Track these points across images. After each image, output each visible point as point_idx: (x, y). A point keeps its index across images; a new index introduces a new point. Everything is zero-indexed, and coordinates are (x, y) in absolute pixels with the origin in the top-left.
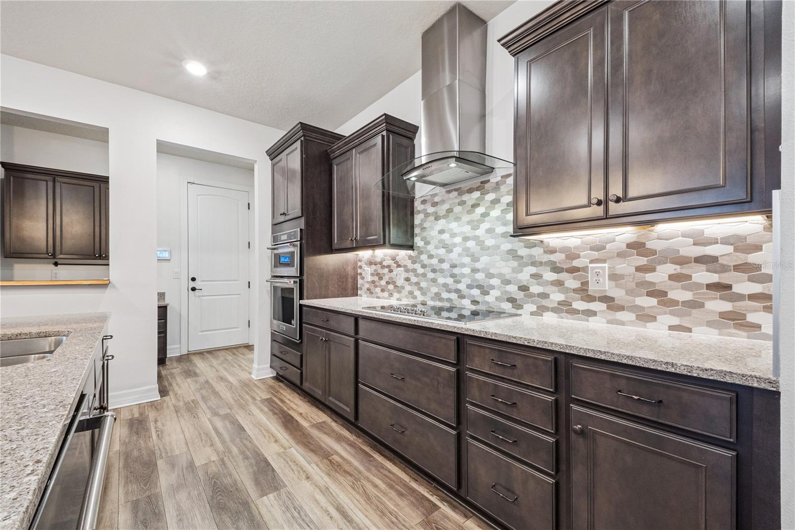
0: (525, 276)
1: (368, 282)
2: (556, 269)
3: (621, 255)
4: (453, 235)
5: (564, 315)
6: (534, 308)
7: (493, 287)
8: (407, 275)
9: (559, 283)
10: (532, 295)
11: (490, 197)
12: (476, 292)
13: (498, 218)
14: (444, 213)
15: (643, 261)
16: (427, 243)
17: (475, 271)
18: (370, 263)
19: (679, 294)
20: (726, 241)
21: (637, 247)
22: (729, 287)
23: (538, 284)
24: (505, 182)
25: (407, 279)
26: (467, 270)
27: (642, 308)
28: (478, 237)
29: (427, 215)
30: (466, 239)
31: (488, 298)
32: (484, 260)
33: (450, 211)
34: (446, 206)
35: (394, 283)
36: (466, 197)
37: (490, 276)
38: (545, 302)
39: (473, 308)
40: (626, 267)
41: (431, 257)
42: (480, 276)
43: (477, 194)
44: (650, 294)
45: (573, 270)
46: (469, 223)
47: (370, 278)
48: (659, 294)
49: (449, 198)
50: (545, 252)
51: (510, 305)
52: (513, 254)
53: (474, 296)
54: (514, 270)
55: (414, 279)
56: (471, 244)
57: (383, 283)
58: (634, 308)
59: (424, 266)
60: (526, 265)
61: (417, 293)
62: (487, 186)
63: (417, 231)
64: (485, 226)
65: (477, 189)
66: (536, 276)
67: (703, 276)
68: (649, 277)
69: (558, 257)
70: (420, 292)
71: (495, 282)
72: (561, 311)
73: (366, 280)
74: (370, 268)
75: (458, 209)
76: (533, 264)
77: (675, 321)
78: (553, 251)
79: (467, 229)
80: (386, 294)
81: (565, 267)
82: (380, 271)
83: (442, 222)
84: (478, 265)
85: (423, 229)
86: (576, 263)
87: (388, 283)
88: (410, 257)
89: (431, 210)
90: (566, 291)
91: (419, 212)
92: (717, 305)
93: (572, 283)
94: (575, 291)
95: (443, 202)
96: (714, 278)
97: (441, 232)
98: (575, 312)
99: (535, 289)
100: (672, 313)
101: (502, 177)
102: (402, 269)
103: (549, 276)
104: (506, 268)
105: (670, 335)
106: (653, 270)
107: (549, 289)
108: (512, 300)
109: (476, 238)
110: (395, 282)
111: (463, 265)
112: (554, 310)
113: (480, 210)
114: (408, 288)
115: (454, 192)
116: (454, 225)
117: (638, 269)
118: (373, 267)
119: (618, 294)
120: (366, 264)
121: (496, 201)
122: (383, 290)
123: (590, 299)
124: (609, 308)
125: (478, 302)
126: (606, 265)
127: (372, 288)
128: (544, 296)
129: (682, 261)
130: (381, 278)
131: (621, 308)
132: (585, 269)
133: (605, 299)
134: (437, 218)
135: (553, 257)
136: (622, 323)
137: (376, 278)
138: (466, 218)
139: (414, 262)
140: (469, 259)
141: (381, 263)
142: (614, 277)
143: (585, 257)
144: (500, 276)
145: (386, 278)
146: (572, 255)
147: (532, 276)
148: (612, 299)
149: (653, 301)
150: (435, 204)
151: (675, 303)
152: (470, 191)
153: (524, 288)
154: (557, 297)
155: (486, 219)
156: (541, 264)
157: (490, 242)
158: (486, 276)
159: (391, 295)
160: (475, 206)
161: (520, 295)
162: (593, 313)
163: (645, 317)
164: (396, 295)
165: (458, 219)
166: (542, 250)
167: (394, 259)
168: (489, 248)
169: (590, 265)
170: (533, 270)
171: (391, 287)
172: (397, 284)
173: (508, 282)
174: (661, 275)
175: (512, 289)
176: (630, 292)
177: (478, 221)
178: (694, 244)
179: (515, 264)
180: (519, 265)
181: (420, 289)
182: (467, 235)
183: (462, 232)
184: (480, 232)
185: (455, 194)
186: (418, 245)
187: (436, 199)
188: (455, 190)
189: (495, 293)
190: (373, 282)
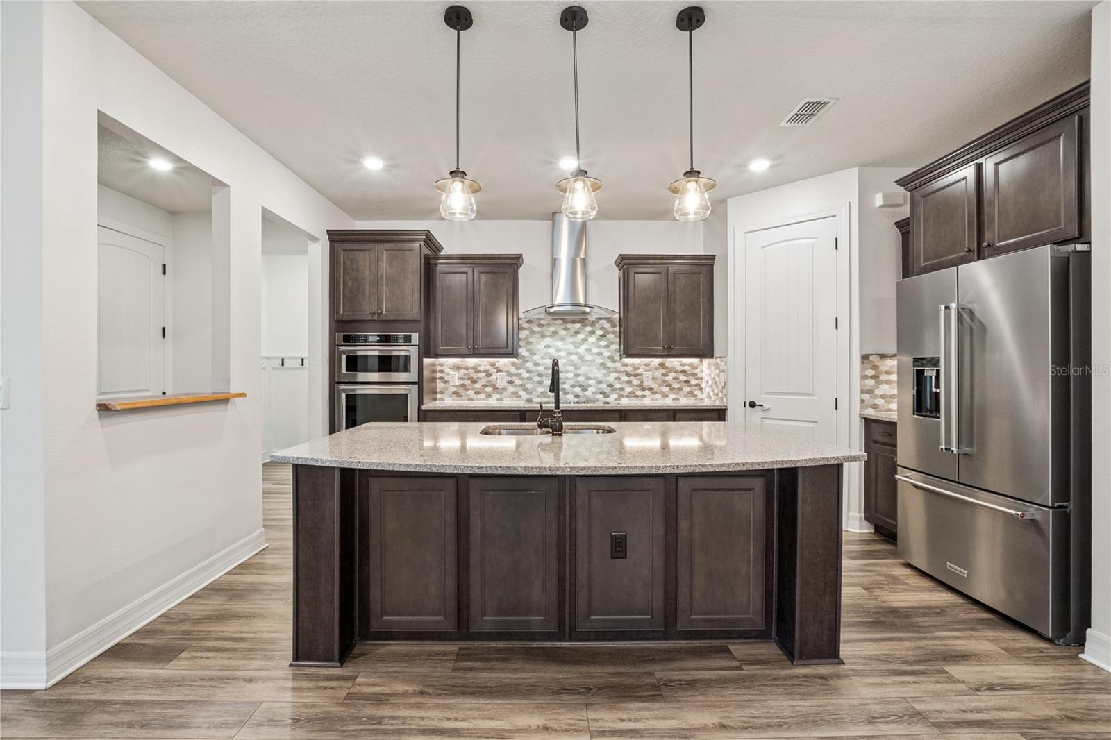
0: (611, 379)
1: (453, 386)
2: (628, 375)
3: (656, 369)
4: (559, 350)
5: (632, 398)
6: (616, 396)
7: (590, 386)
8: (510, 379)
9: (629, 382)
10: (615, 389)
11: (589, 329)
12: (578, 390)
13: (593, 343)
14: (550, 333)
15: (664, 371)
16: (533, 354)
17: (577, 375)
18: (458, 368)
19: (676, 386)
20: (689, 365)
21: (662, 365)
22: (689, 382)
23: (619, 383)
24: (598, 322)
25: (510, 382)
26: (571, 375)
27: (663, 392)
28: (580, 353)
29: (533, 333)
30: (570, 354)
31: (586, 393)
32: (584, 369)
33: (555, 333)
34: (552, 329)
35: (493, 386)
36: (569, 326)
37: (589, 379)
38: (622, 393)
39: (576, 400)
40: (658, 374)
41: (537, 364)
42: (581, 379)
43: (578, 325)
44: (667, 386)
45: (636, 375)
46: (572, 343)
47: (457, 382)
48: (669, 385)
49: (555, 324)
50: (622, 365)
51: (602, 396)
52: (604, 366)
53: (576, 392)
54: (605, 375)
55: (518, 382)
56: (573, 357)
57: (478, 386)
58: (662, 392)
59: (529, 372)
60: (612, 372)
61: (522, 393)
62: (586, 321)
63: (521, 343)
64: (584, 347)
65: (579, 322)
66: (617, 379)
67: (682, 378)
68: (666, 378)
69: (629, 369)
70: (524, 392)
71: (591, 382)
72: (631, 397)
73: (451, 383)
74: (458, 372)
75: (562, 333)
76: (616, 372)
77: (674, 396)
78: (626, 365)
79: (571, 348)
80: (482, 396)
81: (633, 373)
82: (475, 376)
83: (548, 341)
84: (579, 372)
85: (529, 343)
86: (637, 372)
87: (485, 386)
88: (513, 364)
89: (536, 329)
90: (633, 386)
91: (524, 329)
92: (687, 389)
93: (636, 382)
94: (637, 386)
95: (549, 325)
96: (685, 379)
97: (547, 347)
98: (637, 396)
99: (617, 386)
100: (674, 393)
101: (597, 319)
102: (504, 373)
103: (625, 378)
104: (599, 374)
105: (673, 403)
106: (667, 375)
107: (624, 386)
108: (602, 393)
109: (577, 354)
110: (495, 385)
111: (568, 372)
112: (627, 397)
113: (581, 336)
114: (511, 389)
115: (559, 321)
116: (559, 343)
117: (663, 375)
118: (463, 372)
119: (654, 386)
120: (450, 368)
121: (592, 333)
122: (477, 393)
123: (644, 389)
124: (651, 393)
125: (580, 396)
126: (650, 373)
127: (461, 391)
128: (622, 389)
129: (676, 372)
130: (474, 381)
131: (656, 393)
132: (642, 375)
133: (651, 389)
134: (543, 336)
135: (626, 368)
136: (657, 400)
137: (467, 382)
138: (570, 340)
139: (518, 368)
140: (573, 368)
141: (472, 368)
142: (654, 379)
143: (642, 369)
144: (594, 378)
145: (484, 381)
146: (636, 368)
147: (615, 378)
148: (653, 389)
149: (667, 389)
150: (540, 326)
151: (674, 389)
152: (573, 322)
153: (610, 386)
154: (628, 389)
155: (586, 342)
156: (620, 372)
157: (588, 357)
158: (586, 379)
159: (489, 396)
160: (577, 333)
161: (608, 390)
162: (645, 396)
163: (665, 396)
164: (496, 396)
165: (562, 339)
166: (620, 364)
167: (493, 365)
168: (587, 361)
169: (644, 373)
170: (616, 375)
171: (489, 389)
172: (497, 386)
173: (601, 382)
174: (669, 378)
175: (603, 386)
176: (660, 385)
177: (579, 343)
178: (681, 365)
179: (605, 371)
180: (608, 372)
181: (526, 390)
182: (571, 351)
183: (566, 349)
184: (582, 350)
185: (561, 322)
186: (523, 354)
187: (542, 322)
188: (561, 319)
189: (591, 390)
190: (463, 386)
